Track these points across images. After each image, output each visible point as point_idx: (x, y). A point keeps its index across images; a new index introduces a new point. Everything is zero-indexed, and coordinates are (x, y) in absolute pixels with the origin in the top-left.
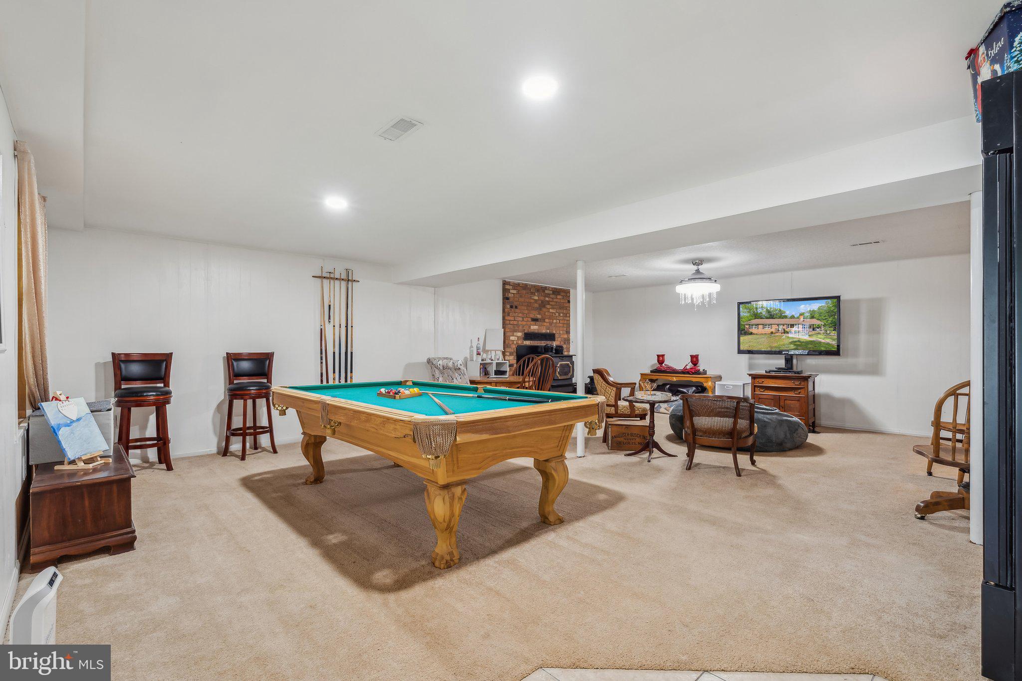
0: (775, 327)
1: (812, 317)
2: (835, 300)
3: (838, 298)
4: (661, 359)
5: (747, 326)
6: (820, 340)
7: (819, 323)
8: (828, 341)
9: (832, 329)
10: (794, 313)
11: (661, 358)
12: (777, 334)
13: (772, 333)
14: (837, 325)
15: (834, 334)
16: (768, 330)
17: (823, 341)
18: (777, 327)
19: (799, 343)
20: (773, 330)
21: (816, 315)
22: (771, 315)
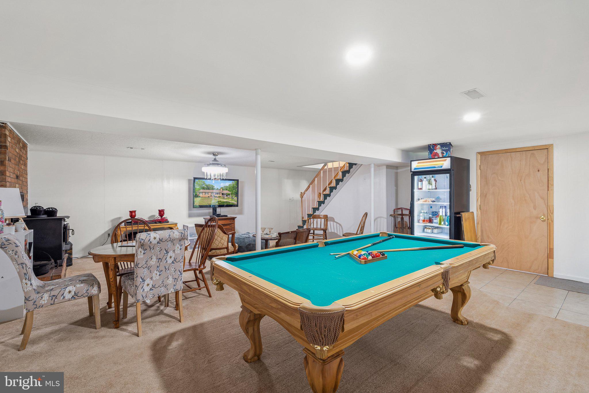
0: (210, 194)
1: (226, 190)
2: (236, 181)
3: (238, 180)
4: (132, 214)
5: (198, 193)
6: (229, 201)
7: (229, 192)
8: (233, 202)
9: (235, 196)
10: (218, 187)
11: (134, 214)
12: (211, 198)
13: (209, 197)
14: (237, 194)
15: (236, 198)
16: (207, 195)
17: (231, 202)
18: (211, 194)
19: (220, 202)
20: (209, 195)
21: (228, 189)
22: (208, 188)
